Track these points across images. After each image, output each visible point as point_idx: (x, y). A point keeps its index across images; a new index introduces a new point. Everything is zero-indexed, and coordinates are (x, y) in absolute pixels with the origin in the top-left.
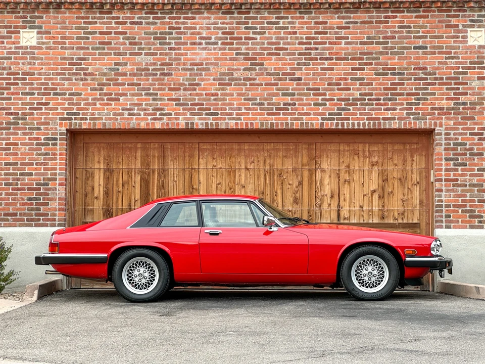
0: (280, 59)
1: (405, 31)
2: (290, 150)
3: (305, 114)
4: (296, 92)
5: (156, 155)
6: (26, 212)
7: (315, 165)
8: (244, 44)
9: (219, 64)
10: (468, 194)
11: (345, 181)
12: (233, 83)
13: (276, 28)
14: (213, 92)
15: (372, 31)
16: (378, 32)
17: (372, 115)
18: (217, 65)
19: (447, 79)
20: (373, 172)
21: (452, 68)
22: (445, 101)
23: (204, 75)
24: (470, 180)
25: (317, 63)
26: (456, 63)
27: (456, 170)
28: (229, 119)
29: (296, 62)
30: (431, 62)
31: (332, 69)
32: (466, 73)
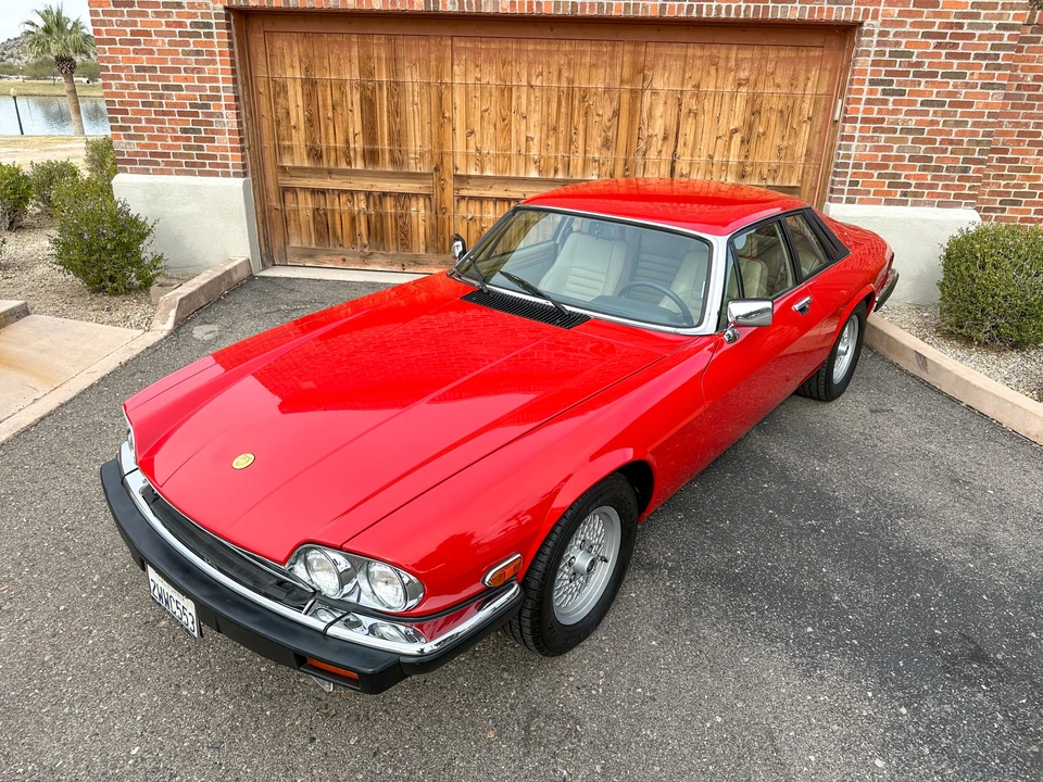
2: (604, 54)
5: (383, 55)
6: (182, 151)
7: (643, 82)
10: (895, 146)
11: (690, 111)
20: (738, 98)
24: (905, 121)
27: (885, 102)
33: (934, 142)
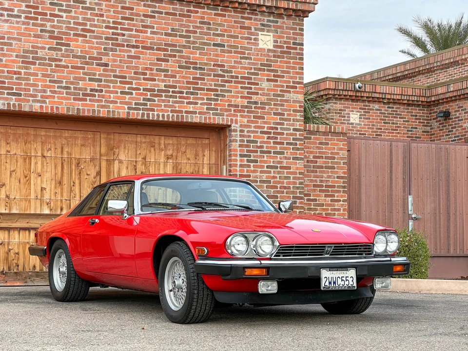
0: (87, 42)
1: (205, 28)
2: (88, 139)
3: (112, 102)
4: (103, 78)
7: (114, 155)
8: (49, 20)
9: (23, 40)
11: (142, 173)
12: (38, 62)
13: (83, 8)
14: (15, 70)
15: (176, 24)
16: (181, 25)
17: (176, 107)
18: (20, 40)
19: (242, 78)
20: (168, 166)
21: (246, 68)
22: (239, 99)
23: (5, 50)
24: (261, 177)
25: (123, 49)
26: (249, 63)
27: (249, 166)
28: (34, 101)
29: (103, 47)
30: (228, 60)
31: (139, 58)
32: (257, 74)
33: (276, 187)
